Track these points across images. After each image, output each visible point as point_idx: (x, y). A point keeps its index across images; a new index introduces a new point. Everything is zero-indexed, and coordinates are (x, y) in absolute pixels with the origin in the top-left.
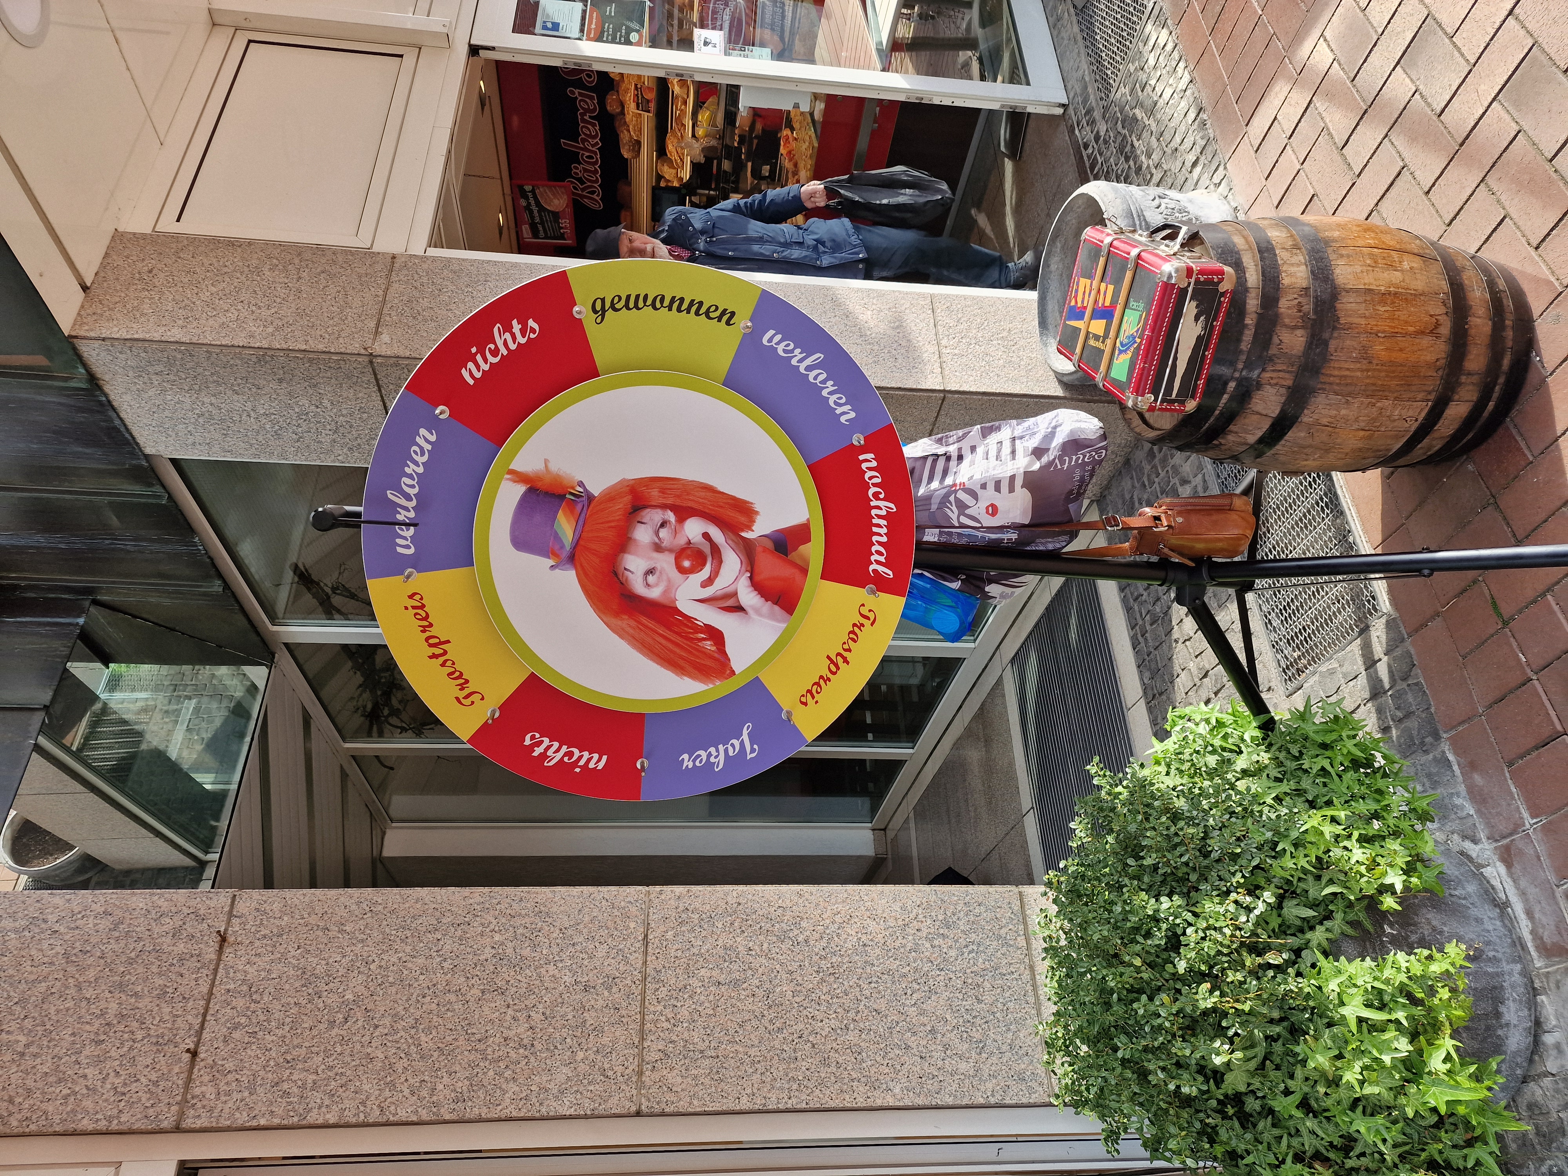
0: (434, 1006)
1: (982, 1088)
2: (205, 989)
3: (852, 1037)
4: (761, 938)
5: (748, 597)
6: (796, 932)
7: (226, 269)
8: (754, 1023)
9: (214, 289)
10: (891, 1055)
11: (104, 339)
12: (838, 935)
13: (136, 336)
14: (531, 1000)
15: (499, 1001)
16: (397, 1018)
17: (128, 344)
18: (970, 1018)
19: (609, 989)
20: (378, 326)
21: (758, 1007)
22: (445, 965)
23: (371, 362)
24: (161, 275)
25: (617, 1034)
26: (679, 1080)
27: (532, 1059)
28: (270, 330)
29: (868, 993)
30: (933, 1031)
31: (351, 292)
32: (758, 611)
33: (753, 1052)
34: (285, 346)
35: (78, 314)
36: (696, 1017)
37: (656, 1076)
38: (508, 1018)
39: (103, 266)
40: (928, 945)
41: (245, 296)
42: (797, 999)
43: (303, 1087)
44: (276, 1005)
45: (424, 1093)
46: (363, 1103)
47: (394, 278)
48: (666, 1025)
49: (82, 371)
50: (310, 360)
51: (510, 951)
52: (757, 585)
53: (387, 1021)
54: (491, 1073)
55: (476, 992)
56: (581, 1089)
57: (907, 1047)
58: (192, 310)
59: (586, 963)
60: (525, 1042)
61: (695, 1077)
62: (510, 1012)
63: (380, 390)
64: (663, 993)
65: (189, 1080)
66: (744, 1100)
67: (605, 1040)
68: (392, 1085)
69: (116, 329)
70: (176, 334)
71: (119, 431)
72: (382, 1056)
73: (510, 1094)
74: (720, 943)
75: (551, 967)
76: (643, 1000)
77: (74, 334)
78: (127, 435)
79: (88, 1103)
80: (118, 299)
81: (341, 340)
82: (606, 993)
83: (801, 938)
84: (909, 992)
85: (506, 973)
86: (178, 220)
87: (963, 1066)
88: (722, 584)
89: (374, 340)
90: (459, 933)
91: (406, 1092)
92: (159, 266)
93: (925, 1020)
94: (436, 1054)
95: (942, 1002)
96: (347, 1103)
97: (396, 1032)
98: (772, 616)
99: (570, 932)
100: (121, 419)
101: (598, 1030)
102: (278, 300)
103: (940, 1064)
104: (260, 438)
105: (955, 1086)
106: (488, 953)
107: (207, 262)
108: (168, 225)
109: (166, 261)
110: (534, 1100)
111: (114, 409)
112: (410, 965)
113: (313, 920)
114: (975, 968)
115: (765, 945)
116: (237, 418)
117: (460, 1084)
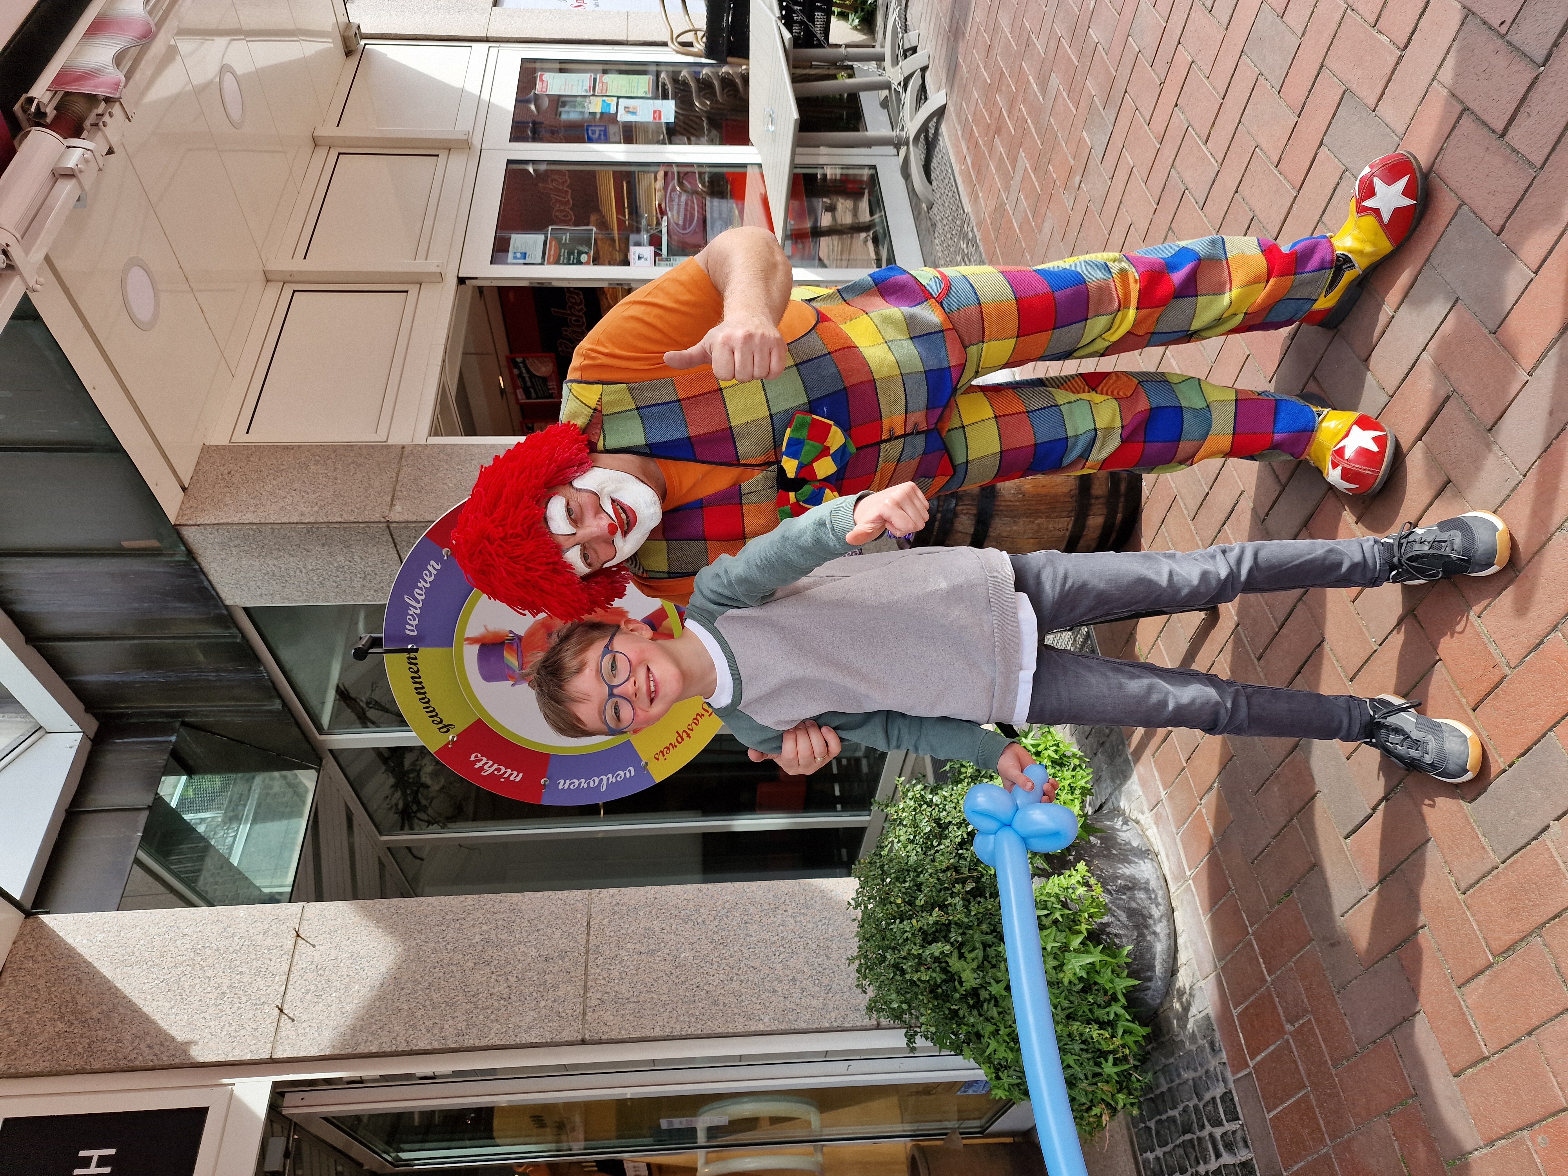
0: (441, 974)
1: (828, 1017)
2: (286, 969)
3: (735, 985)
4: (672, 921)
6: (696, 916)
7: (283, 467)
8: (665, 978)
9: (275, 482)
10: (763, 997)
11: (199, 525)
12: (727, 917)
13: (221, 521)
14: (509, 968)
15: (487, 970)
16: (416, 982)
17: (216, 527)
18: (821, 970)
19: (563, 959)
20: (392, 500)
21: (668, 967)
22: (449, 947)
23: (388, 527)
24: (237, 475)
25: (569, 989)
26: (612, 1018)
27: (510, 1007)
28: (316, 509)
29: (747, 955)
30: (794, 980)
31: (372, 476)
33: (664, 998)
34: (326, 520)
35: (181, 508)
36: (624, 975)
37: (596, 1015)
38: (492, 980)
39: (196, 472)
40: (792, 921)
41: (296, 485)
42: (696, 961)
44: (335, 977)
45: (436, 1031)
46: (395, 1039)
47: (404, 463)
48: (603, 982)
49: (183, 548)
50: (345, 529)
51: (493, 936)
53: (409, 985)
54: (481, 1017)
55: (470, 964)
56: (543, 1025)
57: (775, 991)
58: (260, 499)
59: (546, 942)
60: (505, 996)
61: (623, 1016)
62: (494, 977)
63: (396, 547)
64: (600, 961)
65: (278, 1027)
66: (657, 1029)
67: (560, 993)
68: (414, 1027)
69: (207, 517)
70: (249, 517)
71: (207, 589)
72: (406, 1008)
73: (494, 1030)
74: (641, 925)
75: (522, 946)
76: (586, 966)
77: (178, 523)
78: (213, 592)
80: (207, 495)
81: (366, 512)
82: (561, 962)
83: (700, 920)
84: (777, 954)
85: (490, 951)
86: (247, 433)
87: (814, 1003)
89: (390, 510)
90: (458, 925)
91: (424, 1031)
92: (236, 469)
93: (788, 972)
94: (444, 1005)
95: (801, 960)
96: (384, 1039)
97: (416, 992)
99: (535, 922)
100: (210, 581)
101: (555, 987)
102: (321, 487)
103: (798, 1001)
104: (309, 587)
105: (808, 1016)
106: (477, 938)
107: (269, 463)
108: (241, 437)
109: (240, 464)
110: (511, 1033)
111: (204, 574)
112: (424, 948)
114: (826, 936)
115: (674, 926)
116: (292, 574)
117: (460, 1025)
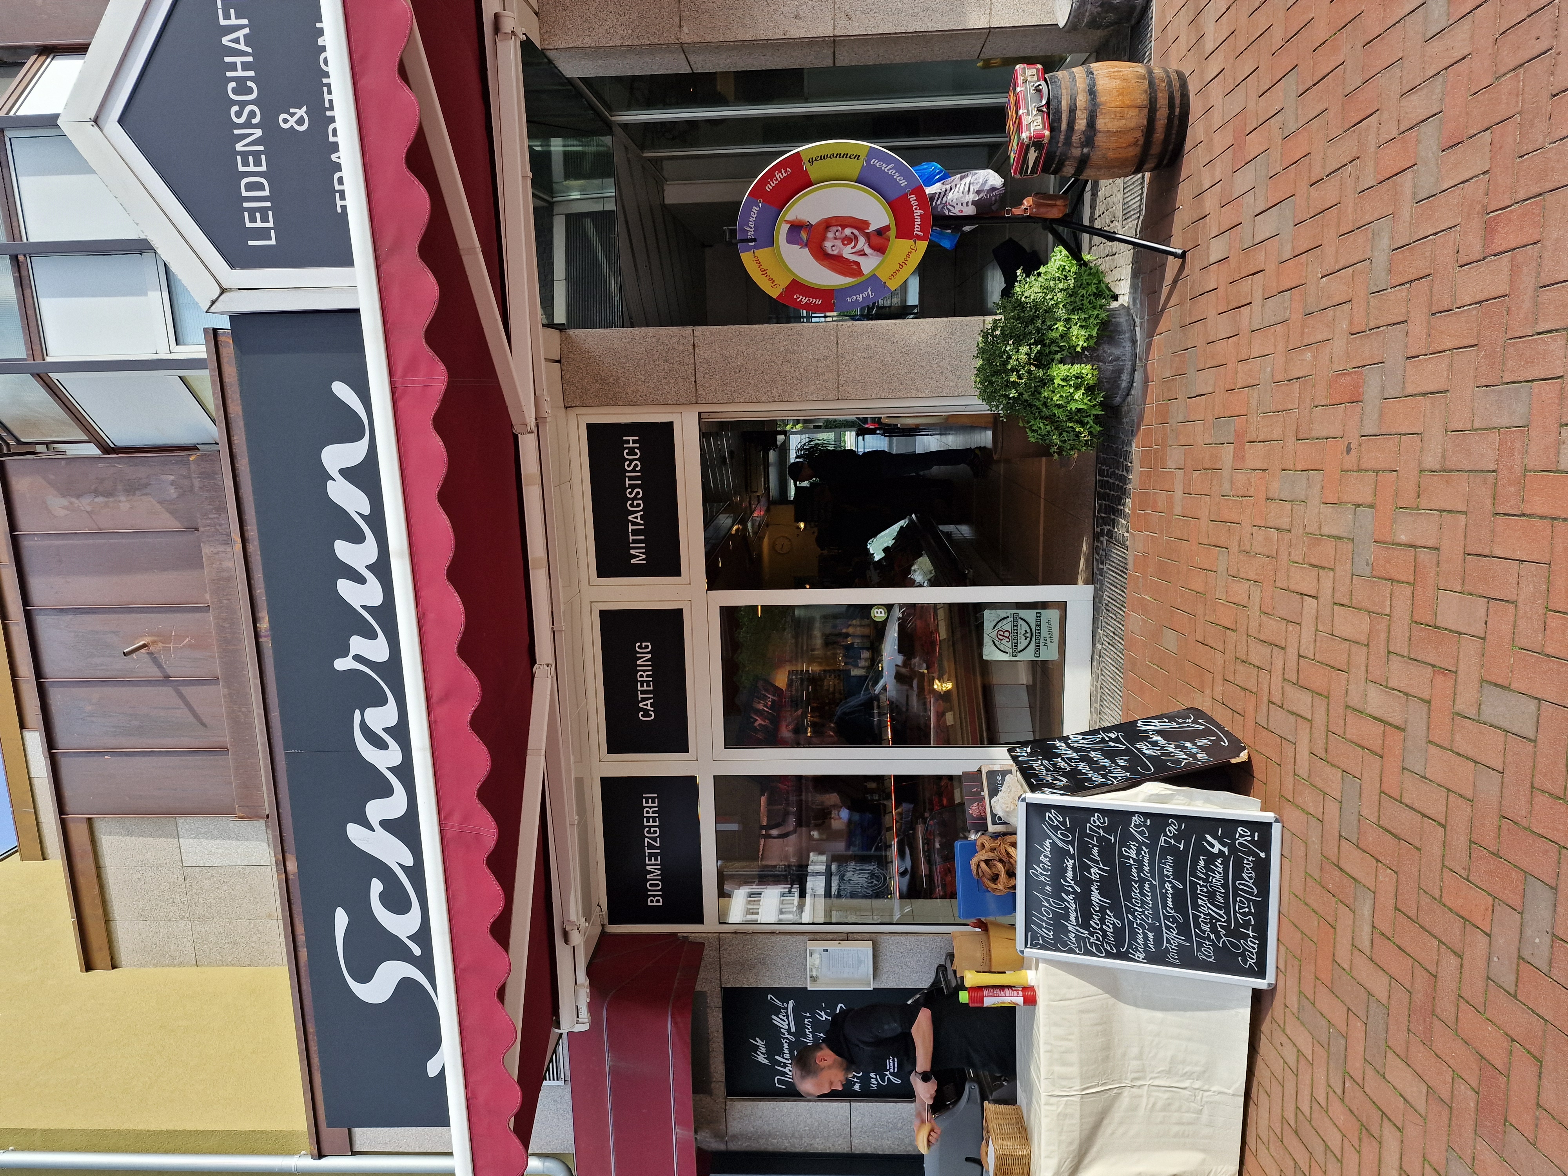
0: (767, 366)
1: (958, 391)
2: (693, 361)
3: (912, 375)
4: (880, 341)
5: (868, 250)
6: (893, 339)
8: (877, 371)
10: (926, 380)
11: (557, 49)
15: (789, 365)
18: (956, 367)
19: (825, 360)
20: (680, 19)
21: (879, 365)
22: (769, 353)
23: (681, 46)
25: (830, 375)
26: (852, 389)
27: (802, 383)
29: (919, 360)
30: (942, 373)
32: (872, 255)
33: (876, 380)
36: (856, 369)
37: (843, 388)
38: (792, 370)
40: (944, 341)
42: (893, 363)
43: (731, 391)
44: (716, 367)
48: (846, 372)
50: (652, 48)
51: (790, 348)
52: (870, 246)
53: (753, 371)
54: (790, 387)
55: (780, 362)
56: (820, 392)
57: (932, 378)
58: (590, 22)
59: (818, 351)
60: (799, 378)
61: (858, 389)
62: (793, 368)
64: (844, 361)
65: (696, 390)
66: (875, 396)
67: (826, 377)
68: (759, 391)
72: (754, 382)
73: (797, 394)
74: (864, 343)
75: (806, 353)
76: (838, 364)
77: (542, 48)
79: (669, 396)
80: (554, 19)
82: (825, 362)
83: (895, 341)
84: (935, 359)
85: (789, 356)
87: (952, 384)
88: (858, 247)
89: (680, 33)
90: (772, 341)
91: (763, 393)
93: (939, 369)
94: (771, 382)
95: (947, 362)
96: (746, 396)
97: (757, 375)
98: (877, 256)
99: (811, 340)
101: (823, 374)
103: (943, 383)
106: (782, 349)
110: (805, 395)
112: (757, 353)
113: (721, 338)
114: (961, 350)
115: (881, 344)
116: (614, 64)
117: (780, 391)
